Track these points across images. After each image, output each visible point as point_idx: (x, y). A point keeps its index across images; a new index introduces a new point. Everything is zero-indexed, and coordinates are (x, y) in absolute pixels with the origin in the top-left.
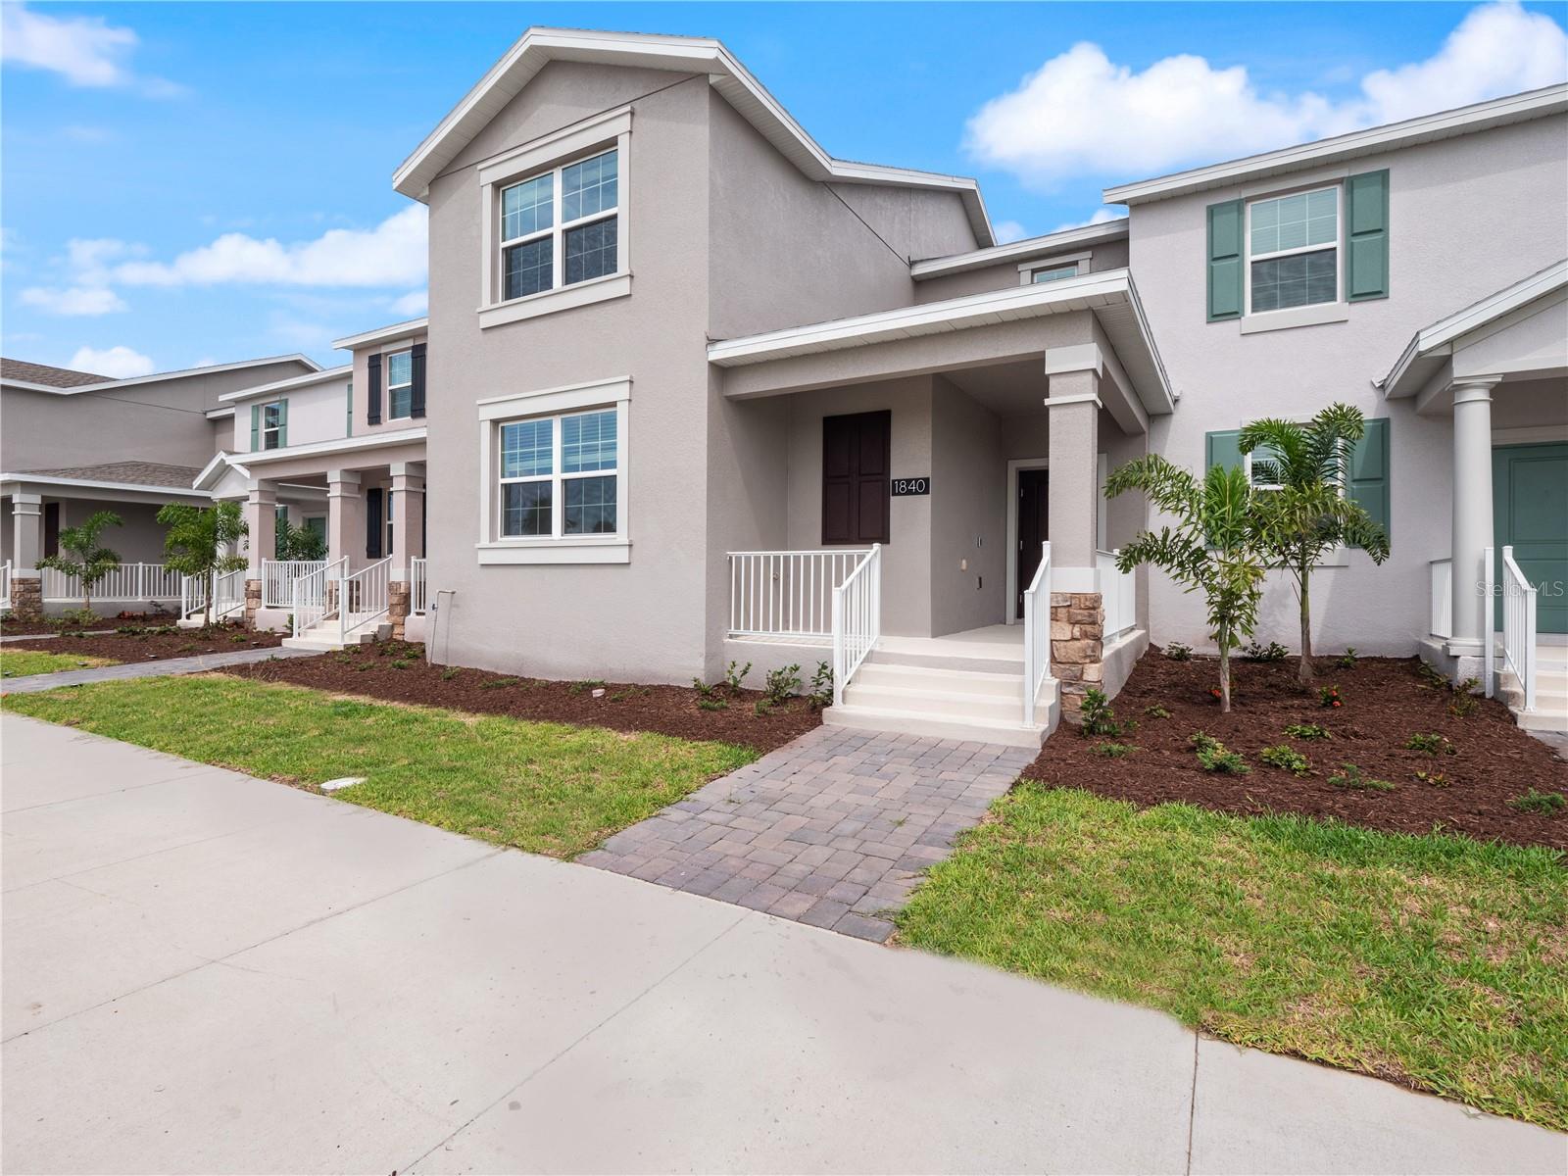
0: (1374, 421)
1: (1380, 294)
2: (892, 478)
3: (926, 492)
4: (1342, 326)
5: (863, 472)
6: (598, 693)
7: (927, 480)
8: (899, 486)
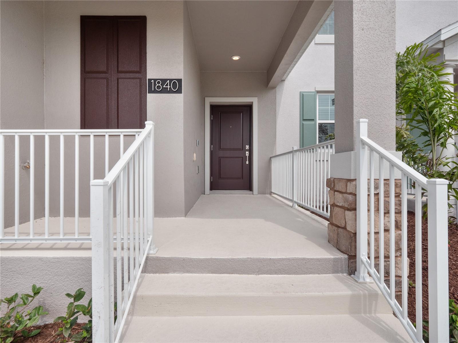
2: (149, 77)
3: (179, 91)
5: (120, 70)
7: (180, 81)
8: (155, 85)
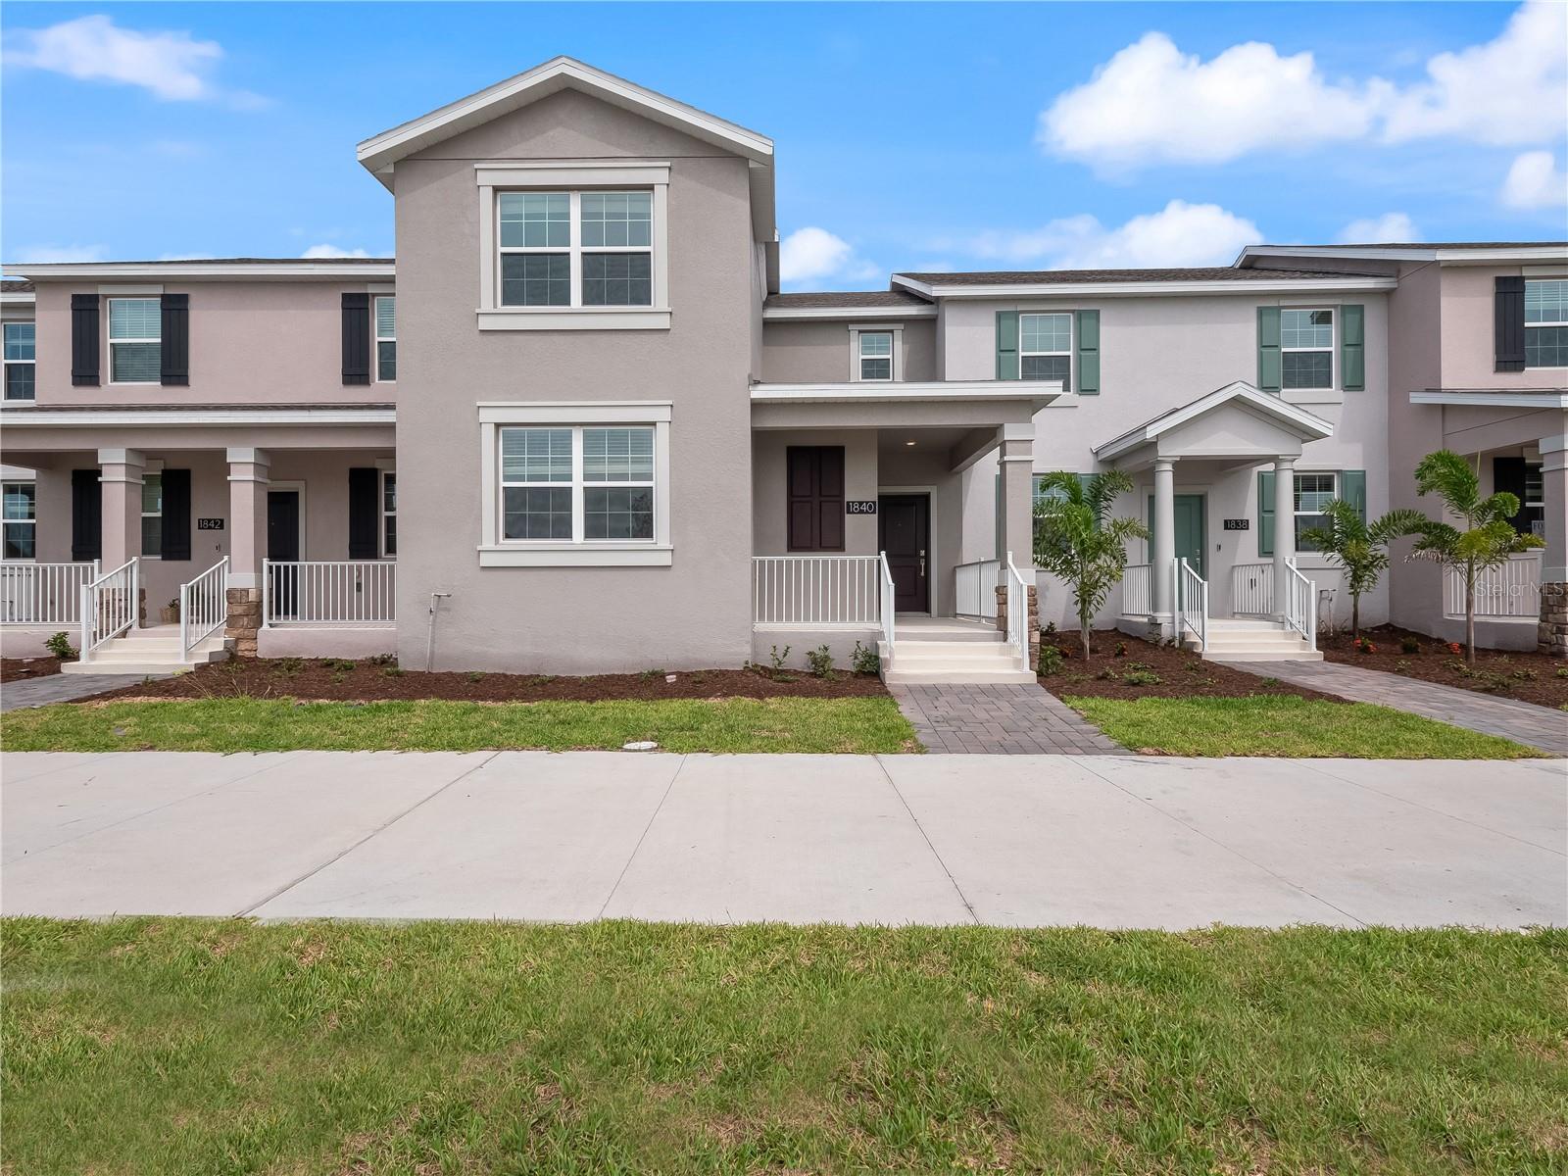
0: (1093, 474)
1: (1094, 391)
2: (846, 500)
3: (874, 512)
4: (1074, 410)
5: (823, 493)
6: (671, 679)
7: (875, 503)
8: (852, 507)
